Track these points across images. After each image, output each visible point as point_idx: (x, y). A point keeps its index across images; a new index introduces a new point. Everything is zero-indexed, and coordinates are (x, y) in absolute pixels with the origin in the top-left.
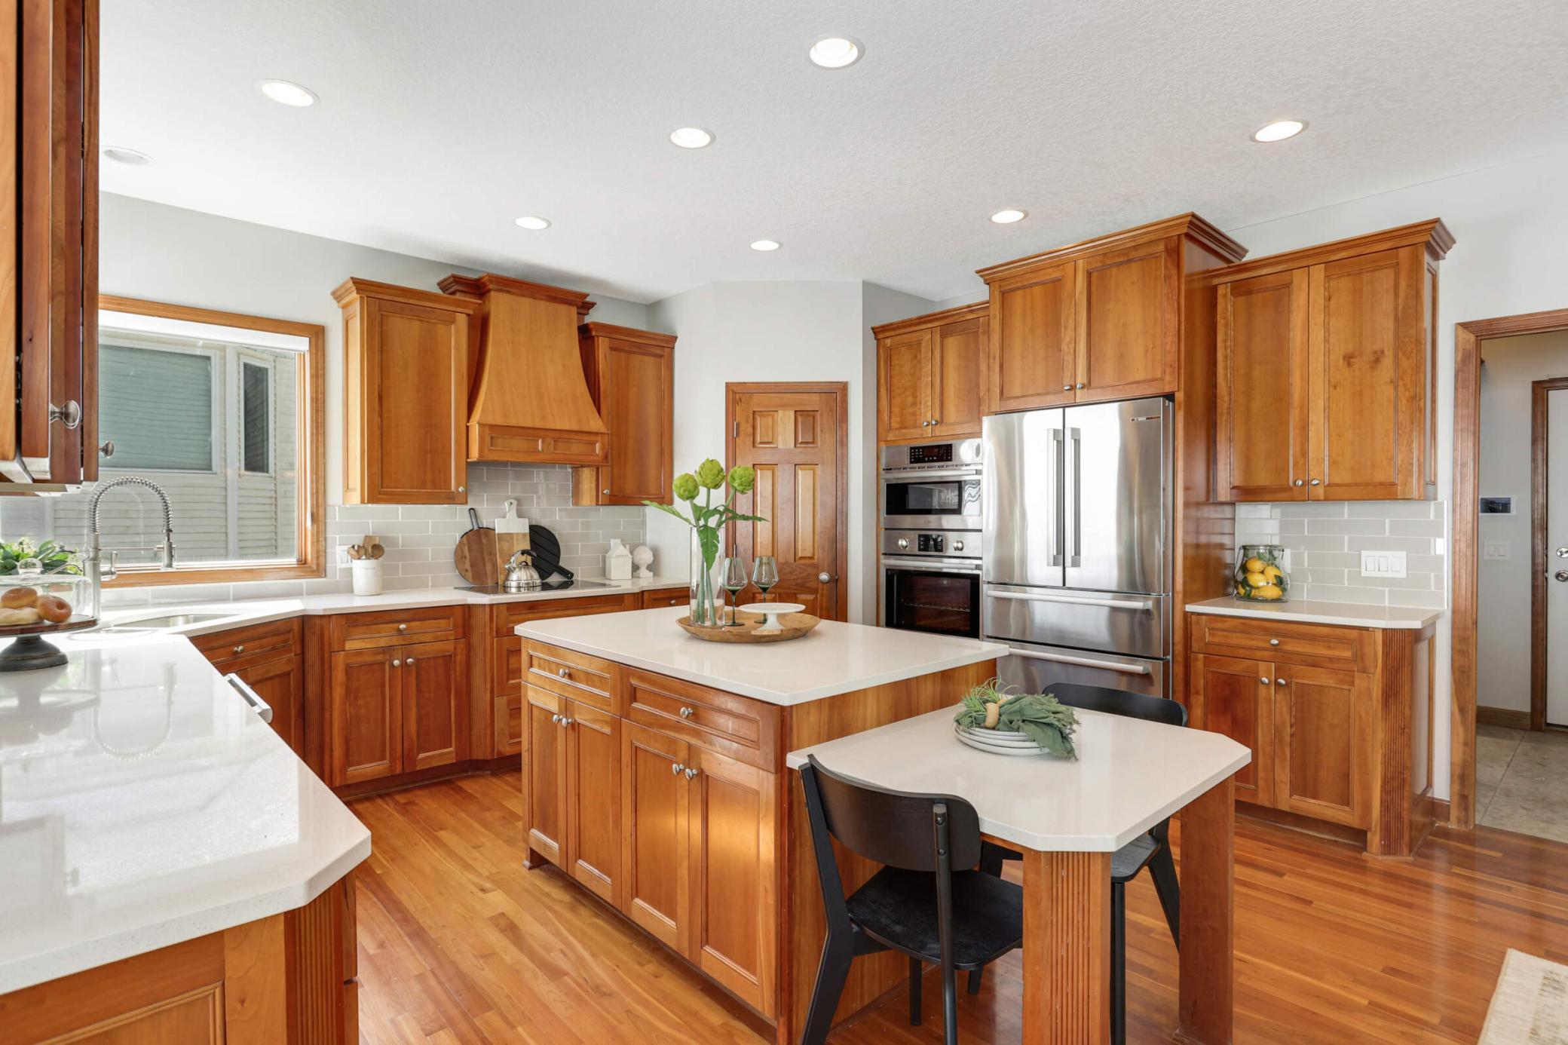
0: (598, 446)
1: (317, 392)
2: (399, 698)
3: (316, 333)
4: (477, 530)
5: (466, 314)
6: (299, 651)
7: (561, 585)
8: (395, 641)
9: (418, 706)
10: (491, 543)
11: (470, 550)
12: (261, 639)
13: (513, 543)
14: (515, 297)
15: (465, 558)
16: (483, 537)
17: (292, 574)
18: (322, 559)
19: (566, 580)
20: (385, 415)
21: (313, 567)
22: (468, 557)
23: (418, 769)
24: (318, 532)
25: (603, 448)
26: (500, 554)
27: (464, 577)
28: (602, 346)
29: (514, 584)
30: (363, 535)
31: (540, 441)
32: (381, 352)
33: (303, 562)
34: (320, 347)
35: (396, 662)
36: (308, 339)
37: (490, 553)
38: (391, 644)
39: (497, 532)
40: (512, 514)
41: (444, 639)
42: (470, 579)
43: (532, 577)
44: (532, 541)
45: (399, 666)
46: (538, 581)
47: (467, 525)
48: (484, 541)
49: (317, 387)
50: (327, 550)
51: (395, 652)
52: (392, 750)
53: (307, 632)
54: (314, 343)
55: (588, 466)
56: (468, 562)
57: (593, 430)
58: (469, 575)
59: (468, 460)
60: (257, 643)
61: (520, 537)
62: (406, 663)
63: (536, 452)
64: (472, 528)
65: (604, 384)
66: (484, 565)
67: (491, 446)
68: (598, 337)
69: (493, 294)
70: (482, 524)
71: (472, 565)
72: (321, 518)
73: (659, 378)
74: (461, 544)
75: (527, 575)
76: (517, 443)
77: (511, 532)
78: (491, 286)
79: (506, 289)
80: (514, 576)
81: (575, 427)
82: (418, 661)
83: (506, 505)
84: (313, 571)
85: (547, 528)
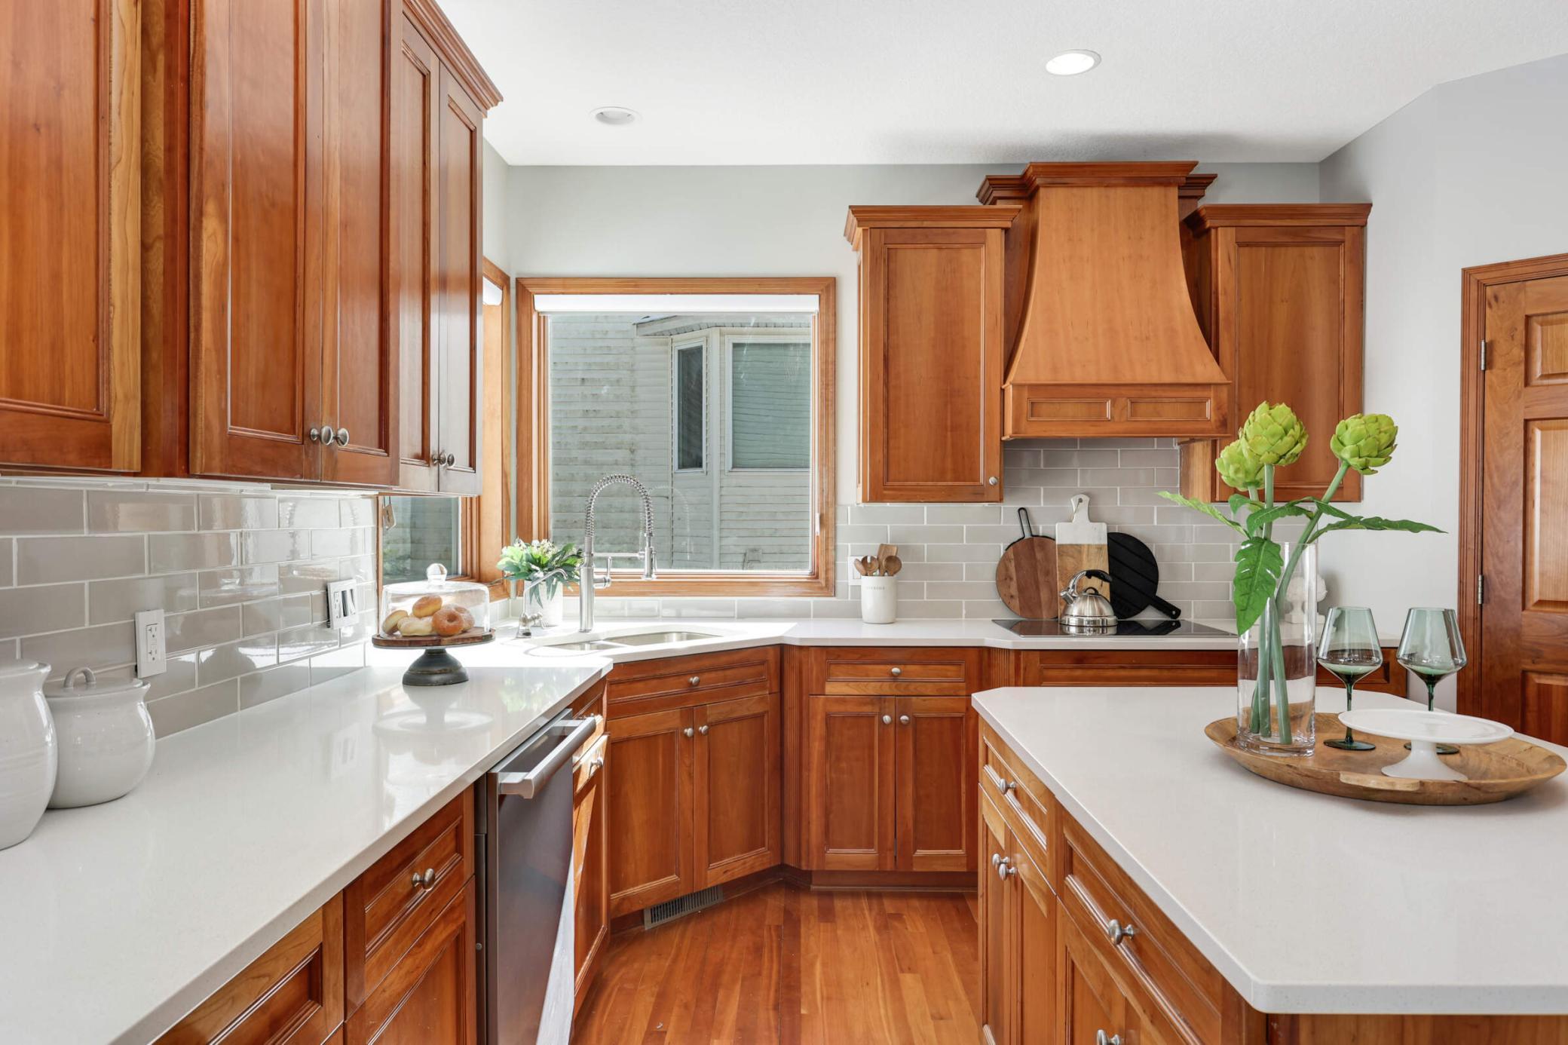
0: (1209, 407)
1: (827, 362)
2: (891, 768)
3: (826, 288)
4: (1028, 539)
5: (1002, 228)
6: (776, 689)
7: (1159, 627)
8: (887, 689)
9: (916, 780)
10: (1049, 559)
11: (1018, 567)
12: (724, 669)
13: (1081, 560)
14: (1075, 191)
15: (1011, 579)
16: (1036, 550)
17: (799, 590)
18: (831, 574)
19: (1170, 619)
20: (892, 383)
21: (823, 581)
22: (1015, 579)
23: (915, 869)
24: (827, 538)
25: (1218, 407)
26: (1061, 574)
27: (1008, 605)
28: (1223, 242)
29: (1073, 621)
30: (879, 544)
31: (1109, 404)
32: (888, 300)
33: (815, 575)
34: (831, 304)
35: (887, 718)
36: (817, 296)
37: (1047, 573)
38: (882, 693)
39: (1057, 542)
40: (1081, 515)
41: (952, 693)
42: (1019, 612)
43: (1101, 611)
44: (1112, 557)
45: (891, 723)
46: (1111, 619)
47: (1014, 531)
48: (1039, 555)
49: (827, 355)
50: (838, 562)
51: (887, 704)
52: (882, 838)
53: (786, 665)
54: (823, 301)
55: (1200, 440)
56: (1014, 584)
57: (1200, 380)
58: (1016, 603)
59: (1003, 439)
60: (721, 674)
61: (1093, 551)
62: (900, 721)
63: (1100, 419)
64: (1021, 536)
65: (1225, 304)
66: (1038, 588)
67: (1032, 416)
68: (1216, 228)
69: (1042, 192)
70: (1037, 529)
71: (1020, 589)
72: (831, 522)
73: (1334, 281)
74: (1004, 560)
75: (1094, 609)
76: (1072, 409)
77: (1079, 542)
78: (1038, 181)
79: (1058, 180)
80: (1074, 610)
81: (1168, 378)
82: (915, 720)
83: (1073, 502)
84: (821, 588)
85: (1138, 538)
